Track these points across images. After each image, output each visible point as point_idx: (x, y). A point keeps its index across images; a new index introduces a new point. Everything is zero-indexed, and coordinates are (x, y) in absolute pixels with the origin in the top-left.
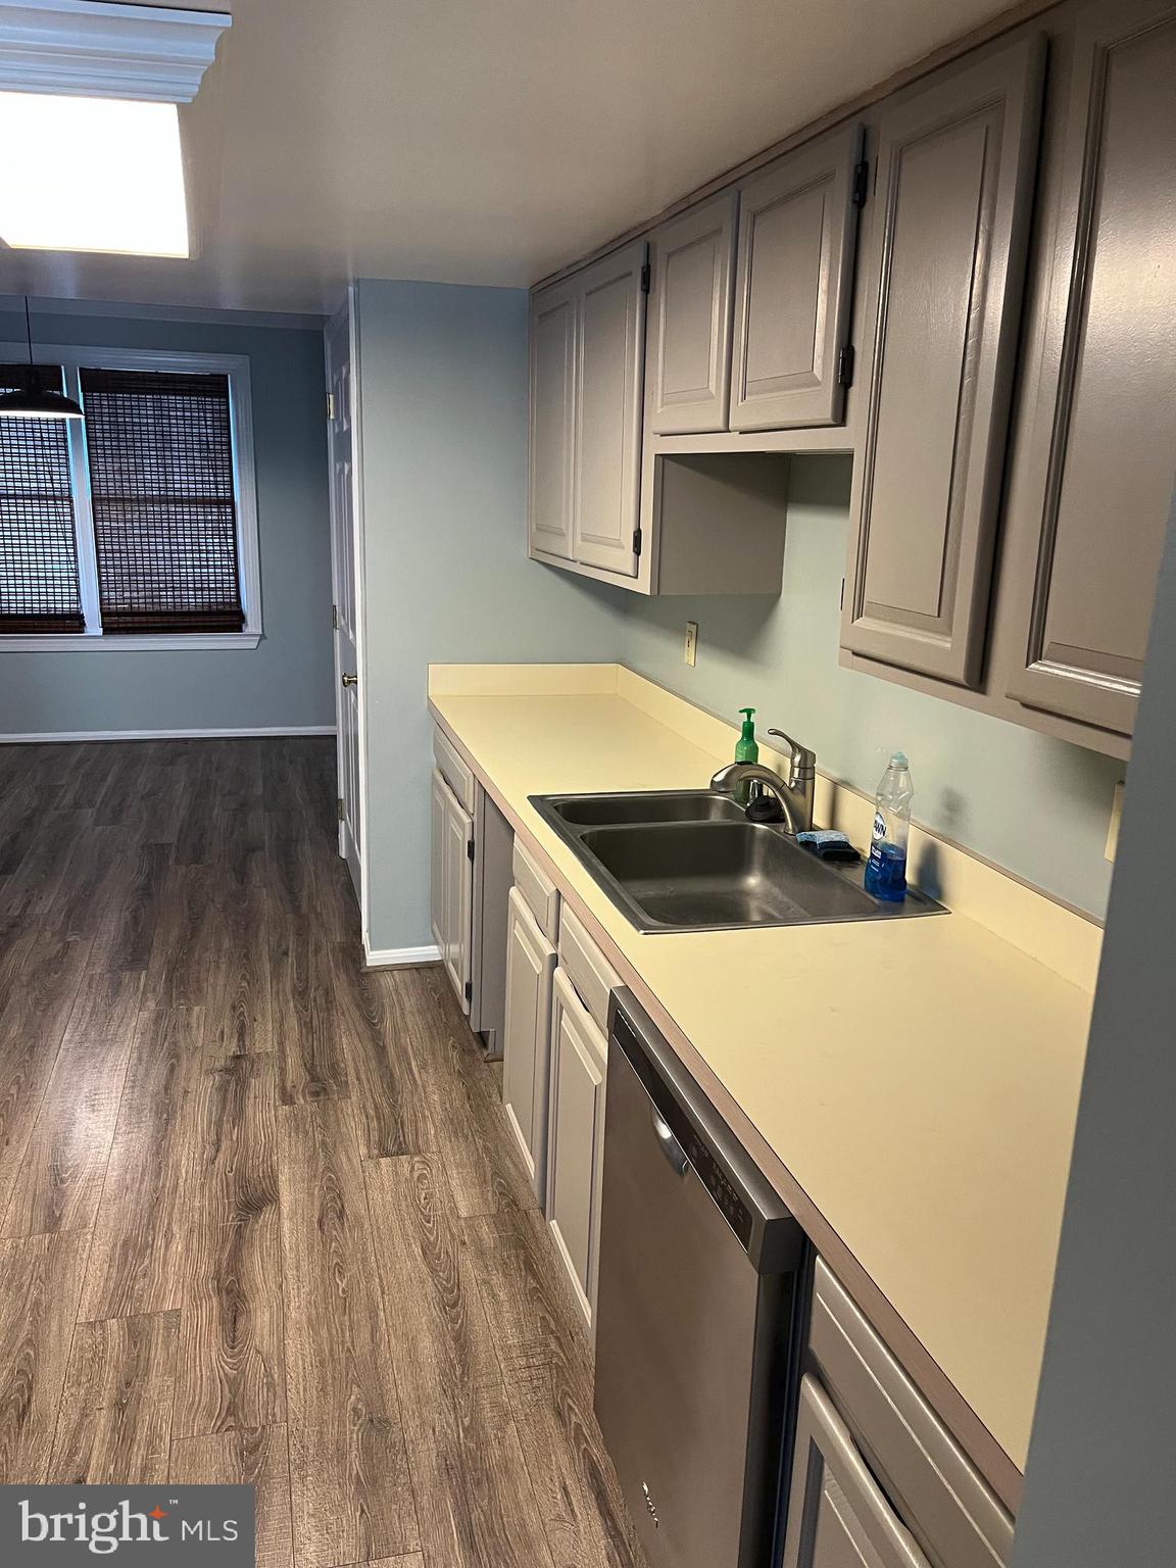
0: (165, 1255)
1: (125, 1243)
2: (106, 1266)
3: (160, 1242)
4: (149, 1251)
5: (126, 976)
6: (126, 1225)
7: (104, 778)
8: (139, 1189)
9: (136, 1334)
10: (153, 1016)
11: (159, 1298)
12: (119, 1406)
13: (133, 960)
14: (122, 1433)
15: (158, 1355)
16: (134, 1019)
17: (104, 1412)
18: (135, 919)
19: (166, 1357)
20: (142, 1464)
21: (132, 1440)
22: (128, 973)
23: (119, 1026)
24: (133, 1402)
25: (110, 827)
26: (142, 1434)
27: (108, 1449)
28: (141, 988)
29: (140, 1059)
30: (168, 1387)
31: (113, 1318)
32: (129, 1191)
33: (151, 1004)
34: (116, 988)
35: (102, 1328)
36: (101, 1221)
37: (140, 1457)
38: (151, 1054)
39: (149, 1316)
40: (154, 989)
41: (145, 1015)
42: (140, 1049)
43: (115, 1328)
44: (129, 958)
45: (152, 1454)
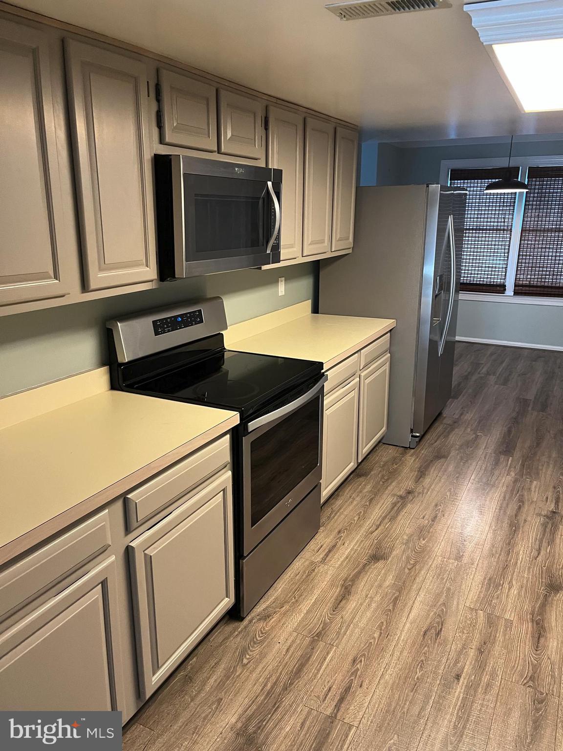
0: (508, 593)
1: (490, 579)
2: (480, 586)
3: (506, 586)
4: (500, 588)
5: (502, 458)
6: (491, 572)
7: (502, 362)
8: (499, 557)
9: (491, 621)
10: (513, 480)
11: (504, 610)
12: (480, 651)
13: (506, 451)
14: (480, 663)
15: (500, 637)
16: (504, 478)
17: (473, 651)
18: (509, 431)
19: (504, 640)
20: (487, 682)
21: (484, 669)
22: (503, 456)
23: (496, 480)
24: (486, 652)
25: (502, 386)
26: (489, 669)
27: (472, 668)
28: (509, 465)
29: (504, 498)
30: (503, 653)
31: (481, 610)
32: (494, 557)
33: (513, 474)
34: (497, 463)
35: (476, 612)
36: (480, 565)
37: (486, 679)
38: (510, 498)
39: (498, 617)
40: (515, 467)
41: (509, 478)
42: (505, 493)
43: (482, 615)
44: (505, 449)
45: (492, 680)
